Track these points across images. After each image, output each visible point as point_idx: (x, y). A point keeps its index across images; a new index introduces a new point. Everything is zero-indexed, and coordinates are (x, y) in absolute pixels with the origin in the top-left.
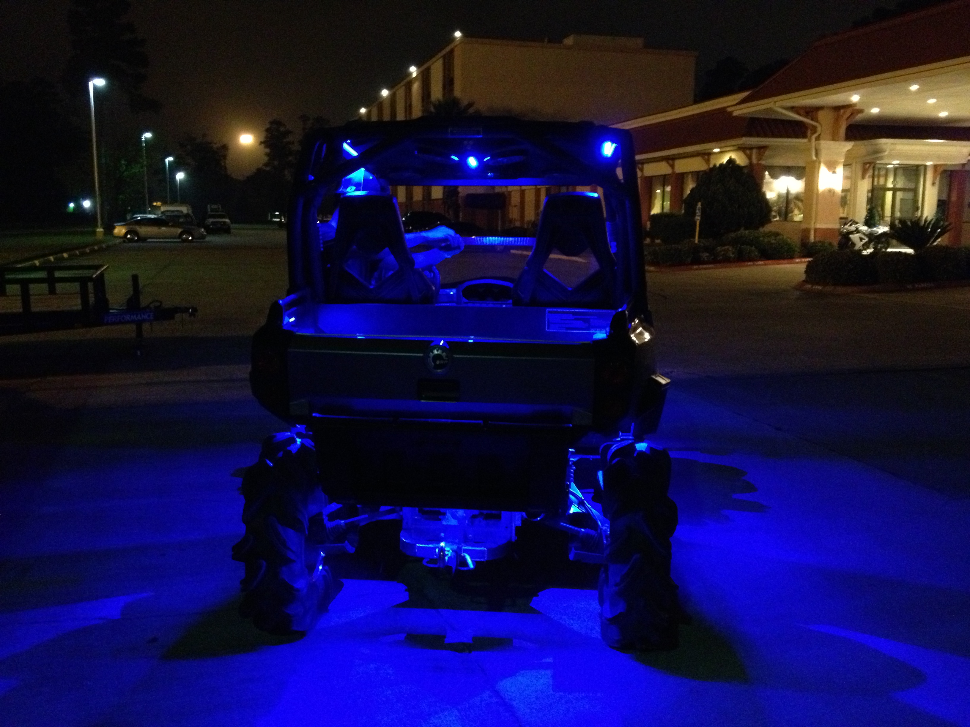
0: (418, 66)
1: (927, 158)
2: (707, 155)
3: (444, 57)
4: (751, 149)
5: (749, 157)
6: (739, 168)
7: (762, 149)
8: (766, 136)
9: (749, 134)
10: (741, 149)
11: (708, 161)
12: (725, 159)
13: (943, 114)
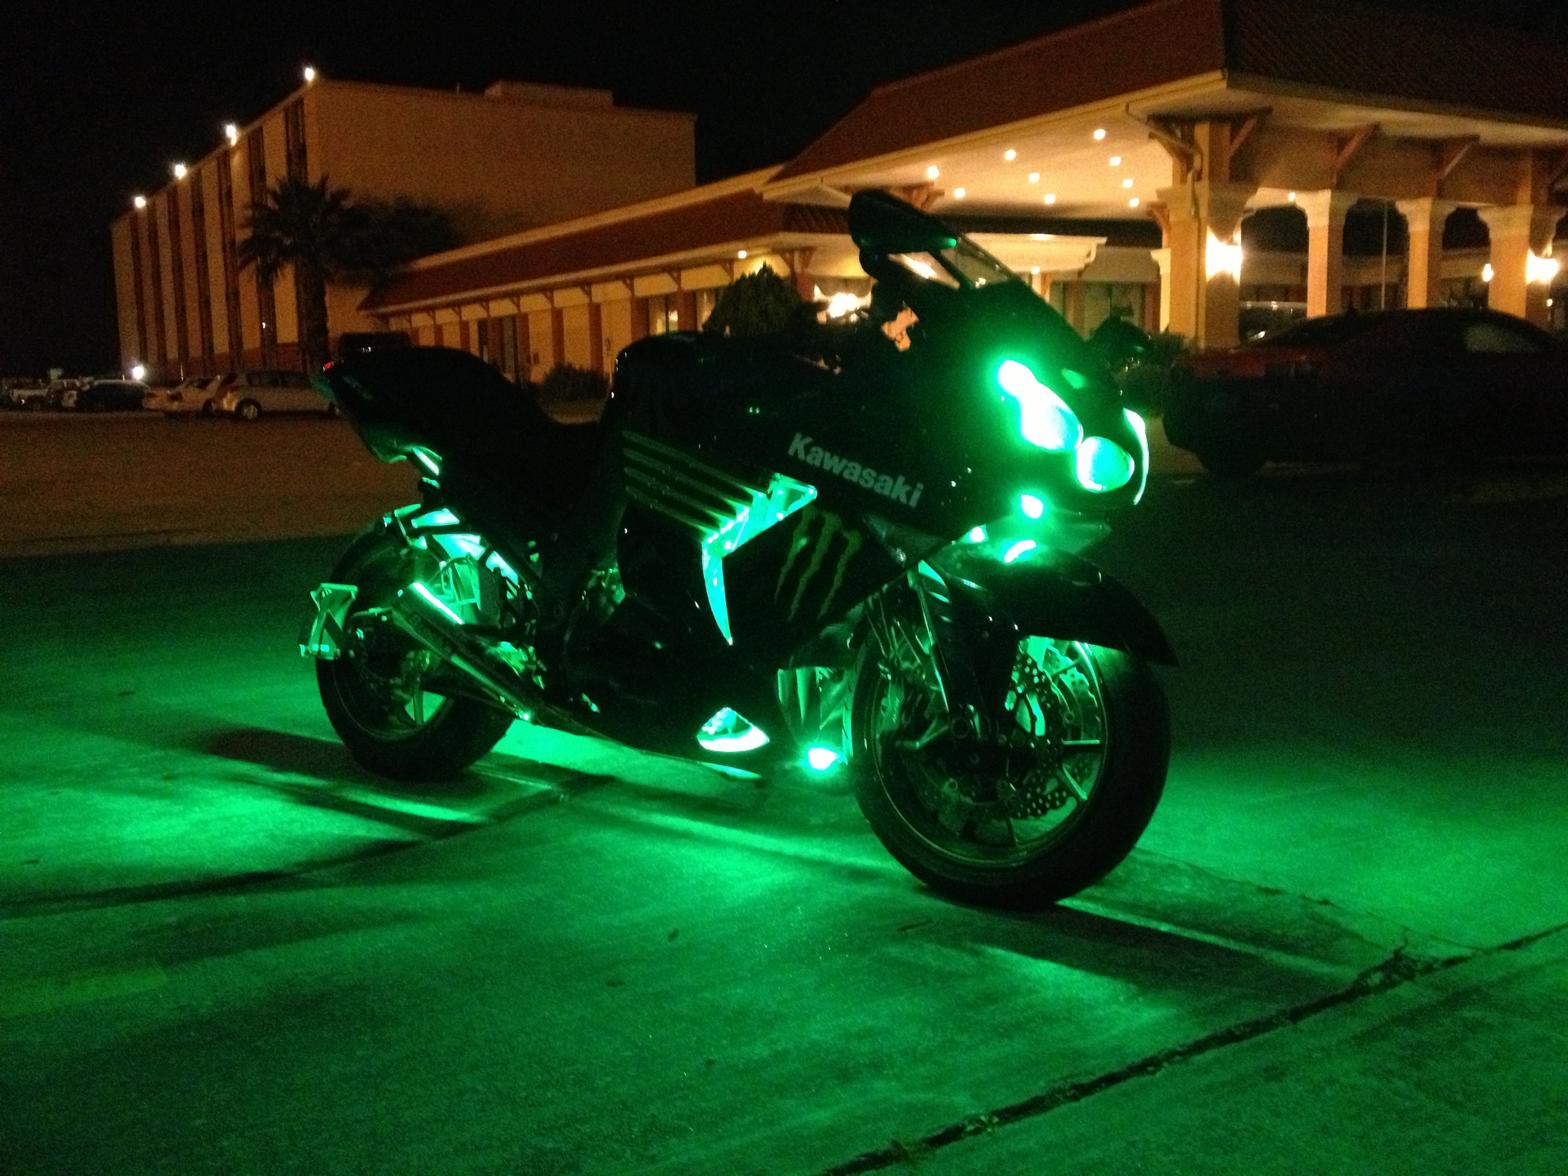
0: (242, 124)
1: (1033, 260)
2: (729, 262)
3: (286, 111)
4: (792, 251)
5: (791, 264)
6: (777, 278)
7: (807, 251)
8: (812, 230)
9: (788, 228)
10: (776, 251)
11: (730, 271)
12: (756, 267)
13: (1049, 200)
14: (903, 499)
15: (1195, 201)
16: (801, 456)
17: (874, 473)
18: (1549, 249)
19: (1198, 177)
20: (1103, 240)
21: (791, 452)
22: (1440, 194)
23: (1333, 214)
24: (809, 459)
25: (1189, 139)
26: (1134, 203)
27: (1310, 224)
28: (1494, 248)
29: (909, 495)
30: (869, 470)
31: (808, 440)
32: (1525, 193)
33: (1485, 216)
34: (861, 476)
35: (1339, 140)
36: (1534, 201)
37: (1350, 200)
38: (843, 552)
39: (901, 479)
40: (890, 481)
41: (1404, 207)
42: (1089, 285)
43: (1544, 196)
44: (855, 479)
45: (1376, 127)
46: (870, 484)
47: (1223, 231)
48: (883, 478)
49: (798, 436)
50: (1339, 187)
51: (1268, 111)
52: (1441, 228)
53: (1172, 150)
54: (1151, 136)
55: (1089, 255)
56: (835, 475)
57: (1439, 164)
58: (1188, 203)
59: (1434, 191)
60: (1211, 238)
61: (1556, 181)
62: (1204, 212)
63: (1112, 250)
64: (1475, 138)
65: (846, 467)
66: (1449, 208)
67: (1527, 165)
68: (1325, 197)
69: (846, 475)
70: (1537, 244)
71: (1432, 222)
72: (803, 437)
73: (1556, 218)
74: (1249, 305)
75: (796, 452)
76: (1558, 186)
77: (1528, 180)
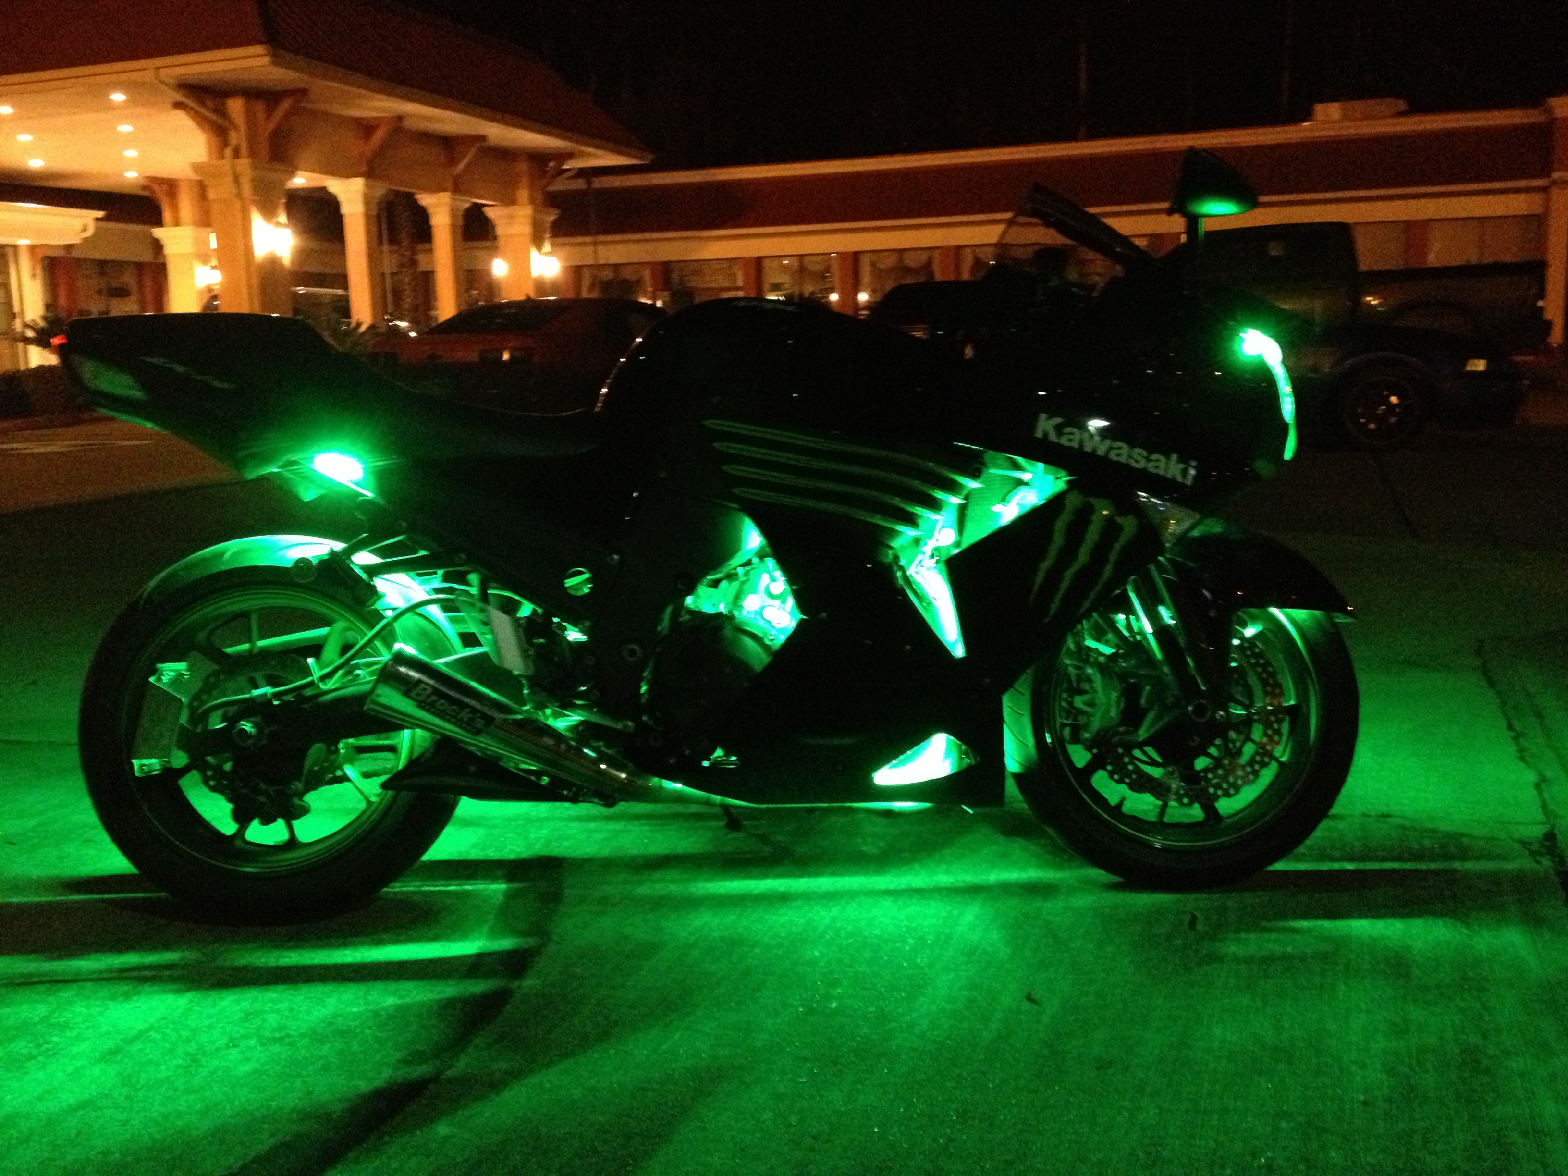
1: (22, 233)
13: (36, 163)
14: (1179, 479)
15: (236, 179)
16: (1053, 437)
17: (1145, 453)
18: (547, 247)
19: (237, 154)
20: (100, 214)
21: (1039, 434)
22: (457, 189)
23: (367, 202)
24: (1064, 441)
25: (222, 112)
26: (131, 175)
27: (345, 209)
28: (501, 242)
29: (1185, 472)
30: (1138, 450)
31: (1058, 420)
32: (523, 194)
33: (490, 212)
34: (1130, 457)
35: (366, 128)
36: (532, 201)
37: (381, 190)
38: (1117, 541)
39: (1174, 457)
40: (1162, 458)
41: (425, 199)
42: (78, 261)
43: (539, 197)
44: (1123, 459)
45: (400, 118)
46: (1142, 464)
47: (269, 212)
48: (1155, 457)
49: (1043, 416)
50: (369, 175)
51: (304, 92)
52: (460, 222)
53: (202, 121)
54: (178, 105)
55: (85, 229)
56: (1099, 457)
57: (452, 161)
58: (228, 180)
59: (449, 184)
60: (257, 220)
61: (549, 184)
62: (247, 189)
63: (112, 225)
64: (483, 138)
65: (1111, 448)
66: (465, 204)
67: (523, 167)
68: (357, 185)
69: (1113, 456)
70: (537, 241)
71: (453, 215)
72: (1050, 417)
73: (552, 218)
74: (301, 290)
75: (1046, 434)
76: (551, 188)
77: (525, 181)
